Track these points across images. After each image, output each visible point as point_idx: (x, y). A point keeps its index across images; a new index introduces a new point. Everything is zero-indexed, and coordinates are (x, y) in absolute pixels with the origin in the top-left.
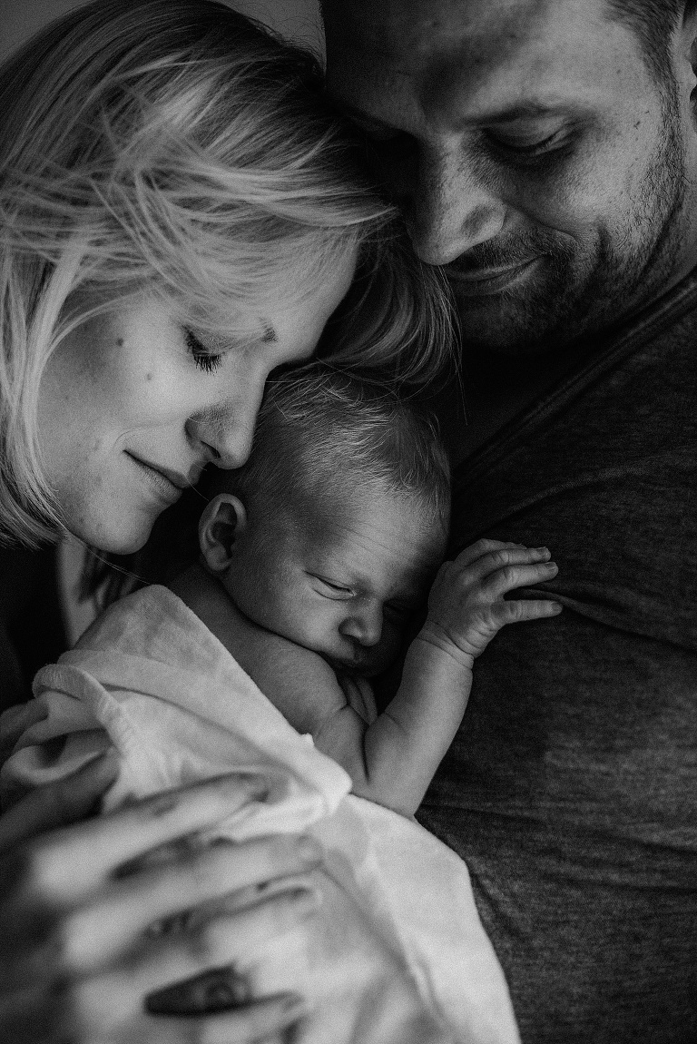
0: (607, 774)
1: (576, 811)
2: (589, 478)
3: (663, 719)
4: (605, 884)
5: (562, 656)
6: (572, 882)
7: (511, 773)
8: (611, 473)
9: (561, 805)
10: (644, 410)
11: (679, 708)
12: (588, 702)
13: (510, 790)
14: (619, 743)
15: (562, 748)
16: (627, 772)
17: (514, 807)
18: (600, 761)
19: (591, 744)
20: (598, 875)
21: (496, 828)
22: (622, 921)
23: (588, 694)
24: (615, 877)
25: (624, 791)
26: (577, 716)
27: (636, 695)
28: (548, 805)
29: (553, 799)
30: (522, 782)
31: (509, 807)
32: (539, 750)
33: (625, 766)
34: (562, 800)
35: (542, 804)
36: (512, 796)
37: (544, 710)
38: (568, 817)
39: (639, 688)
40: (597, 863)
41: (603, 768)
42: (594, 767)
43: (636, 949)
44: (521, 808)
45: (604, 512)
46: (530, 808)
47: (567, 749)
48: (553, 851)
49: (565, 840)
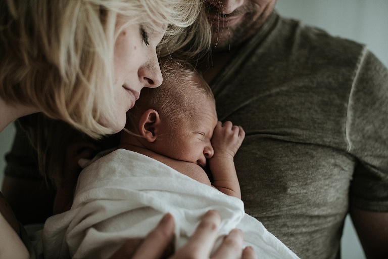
0: (306, 193)
1: (295, 209)
2: (268, 93)
3: (320, 171)
4: (301, 233)
5: (284, 155)
6: (292, 235)
7: (272, 200)
8: (275, 90)
9: (290, 208)
10: (271, 68)
11: (324, 166)
12: (297, 169)
13: (272, 207)
14: (309, 181)
15: (292, 187)
16: (312, 191)
17: (275, 212)
18: (304, 189)
19: (301, 183)
20: (299, 230)
21: (266, 221)
22: (304, 246)
23: (296, 166)
24: (304, 230)
25: (310, 198)
26: (295, 175)
27: (311, 164)
28: (286, 209)
29: (288, 206)
30: (277, 203)
31: (272, 213)
32: (285, 189)
33: (311, 189)
34: (290, 206)
35: (284, 209)
36: (273, 208)
37: (283, 175)
38: (292, 212)
39: (311, 161)
40: (298, 226)
41: (305, 191)
42: (302, 191)
43: (308, 255)
44: (277, 212)
45: (276, 104)
46: (280, 211)
47: (294, 187)
48: (285, 225)
49: (288, 220)
